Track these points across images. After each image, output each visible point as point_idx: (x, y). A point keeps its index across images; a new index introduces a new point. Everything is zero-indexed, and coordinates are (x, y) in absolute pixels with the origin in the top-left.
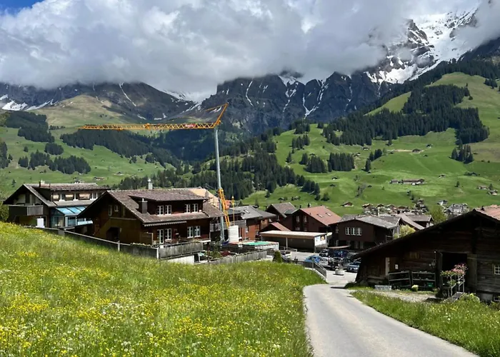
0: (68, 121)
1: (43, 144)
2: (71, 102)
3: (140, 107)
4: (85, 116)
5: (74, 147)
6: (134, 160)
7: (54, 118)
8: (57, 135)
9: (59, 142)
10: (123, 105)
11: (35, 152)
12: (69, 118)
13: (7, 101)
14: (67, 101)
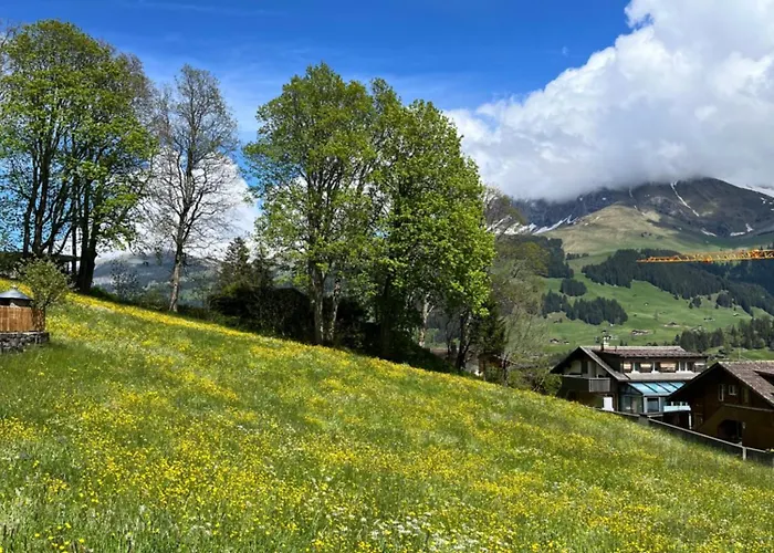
0: (594, 246)
1: (558, 282)
2: (597, 217)
3: (706, 218)
4: (619, 237)
5: (602, 284)
6: (697, 303)
7: (573, 242)
8: (576, 267)
9: (579, 277)
10: (679, 217)
11: (547, 292)
12: (596, 241)
13: (510, 224)
14: (590, 215)
